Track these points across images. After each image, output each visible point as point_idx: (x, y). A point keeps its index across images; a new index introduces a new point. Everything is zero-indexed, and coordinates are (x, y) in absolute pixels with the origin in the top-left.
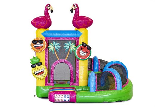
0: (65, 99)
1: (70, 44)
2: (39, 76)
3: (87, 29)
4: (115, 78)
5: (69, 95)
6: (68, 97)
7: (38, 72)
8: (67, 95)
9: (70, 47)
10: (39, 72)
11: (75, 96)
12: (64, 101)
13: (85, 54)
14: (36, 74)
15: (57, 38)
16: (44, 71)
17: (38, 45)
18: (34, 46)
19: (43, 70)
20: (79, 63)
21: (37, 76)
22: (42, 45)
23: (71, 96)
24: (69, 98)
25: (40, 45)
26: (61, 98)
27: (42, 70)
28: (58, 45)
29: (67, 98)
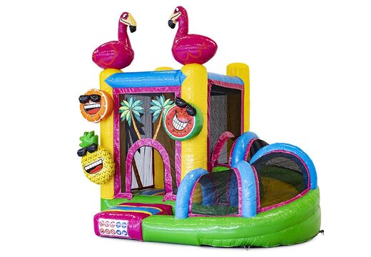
0: (118, 231)
1: (162, 102)
2: (94, 175)
3: (204, 65)
4: (241, 186)
5: (127, 222)
6: (124, 225)
7: (91, 167)
8: (122, 221)
9: (162, 108)
10: (93, 165)
11: (138, 224)
12: (116, 235)
13: (184, 126)
14: (88, 171)
15: (137, 89)
16: (102, 164)
17: (92, 107)
18: (86, 107)
19: (101, 162)
20: (180, 147)
21: (90, 175)
22: (99, 106)
23: (130, 223)
24: (126, 229)
25: (94, 106)
26: (110, 228)
27: (98, 163)
28: (139, 105)
29: (121, 229)
